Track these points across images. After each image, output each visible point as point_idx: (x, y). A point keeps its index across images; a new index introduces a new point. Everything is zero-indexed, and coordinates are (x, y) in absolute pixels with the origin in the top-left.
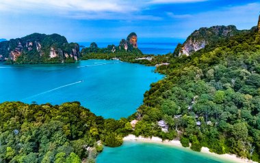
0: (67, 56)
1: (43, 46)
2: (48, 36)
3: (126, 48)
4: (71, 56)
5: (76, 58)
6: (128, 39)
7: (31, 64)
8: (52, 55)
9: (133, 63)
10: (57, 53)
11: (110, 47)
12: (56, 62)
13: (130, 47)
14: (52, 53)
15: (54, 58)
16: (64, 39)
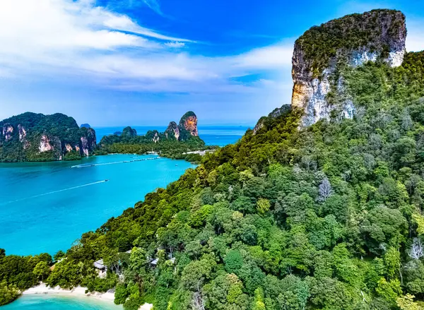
0: (69, 148)
1: (29, 133)
2: (47, 116)
3: (177, 136)
4: (78, 149)
5: (86, 152)
6: (182, 122)
7: (6, 161)
8: (44, 148)
9: (177, 159)
10: (51, 144)
11: (151, 134)
12: (48, 158)
13: (185, 134)
14: (42, 144)
15: (46, 152)
16: (72, 122)
